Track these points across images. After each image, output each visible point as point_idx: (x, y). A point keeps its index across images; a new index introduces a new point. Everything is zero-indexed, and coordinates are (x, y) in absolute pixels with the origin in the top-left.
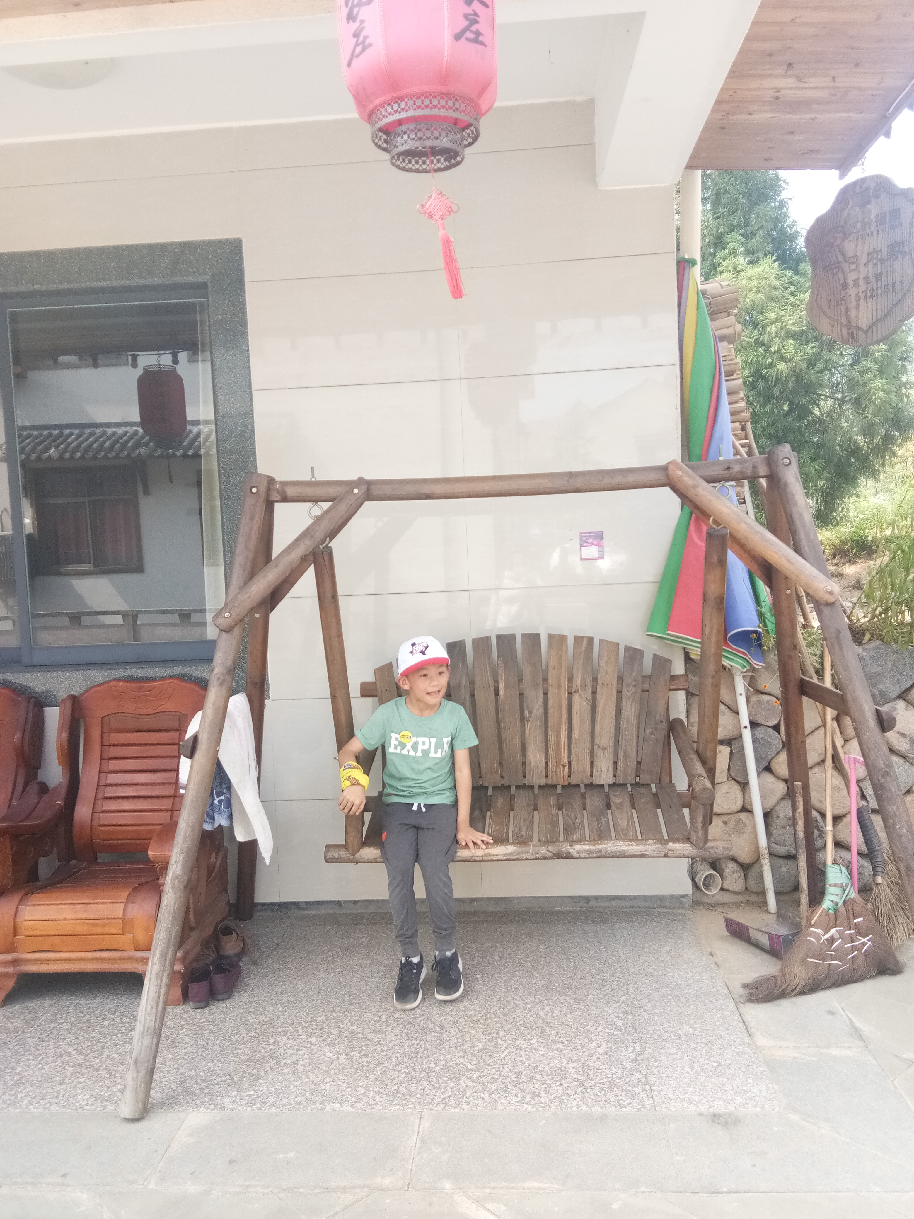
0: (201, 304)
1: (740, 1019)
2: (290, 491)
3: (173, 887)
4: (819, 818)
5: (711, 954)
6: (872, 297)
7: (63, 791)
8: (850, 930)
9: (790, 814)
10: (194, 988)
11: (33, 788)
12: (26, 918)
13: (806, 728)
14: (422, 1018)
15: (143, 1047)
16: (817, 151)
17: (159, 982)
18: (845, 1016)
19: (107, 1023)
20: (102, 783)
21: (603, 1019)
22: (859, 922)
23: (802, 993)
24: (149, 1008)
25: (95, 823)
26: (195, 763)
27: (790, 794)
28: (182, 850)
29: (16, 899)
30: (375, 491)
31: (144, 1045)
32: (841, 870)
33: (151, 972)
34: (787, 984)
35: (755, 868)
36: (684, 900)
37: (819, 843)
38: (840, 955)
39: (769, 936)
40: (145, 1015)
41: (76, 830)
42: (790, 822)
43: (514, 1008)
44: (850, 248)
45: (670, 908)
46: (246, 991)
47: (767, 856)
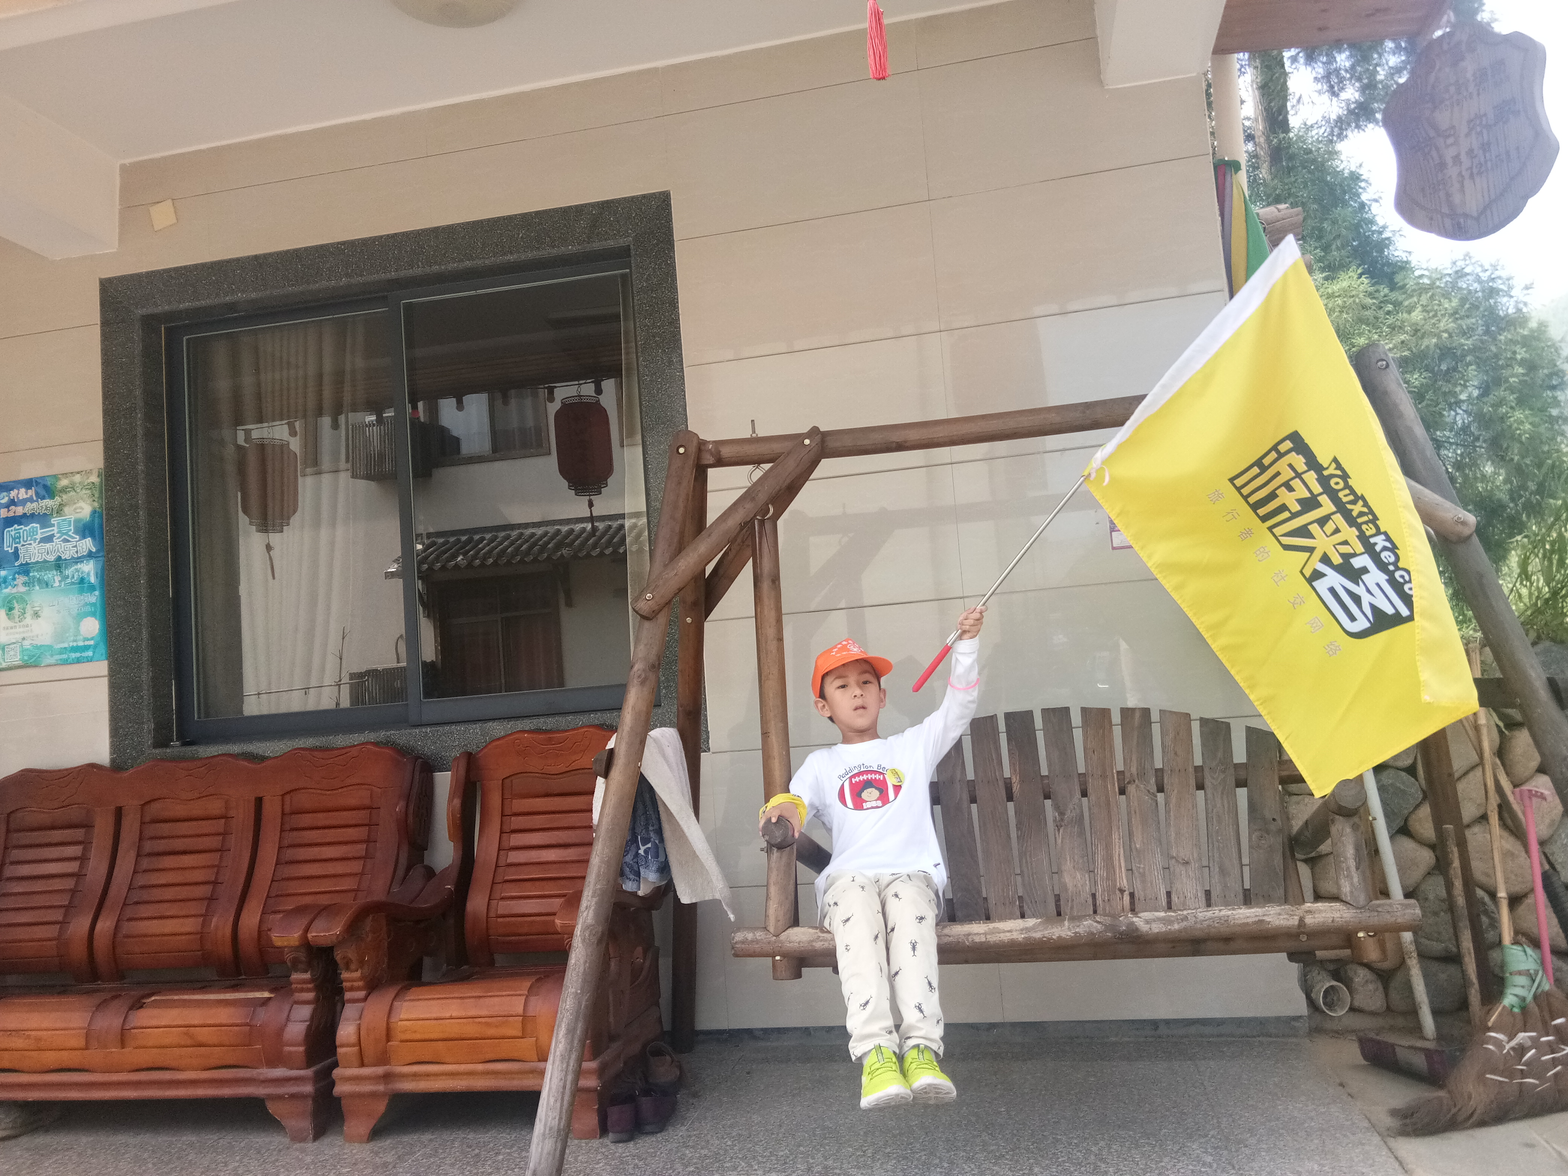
0: (623, 276)
1: (1390, 1154)
2: (726, 452)
3: (584, 940)
4: (1487, 899)
5: (1342, 1085)
6: (1480, 173)
7: (454, 874)
8: (1548, 1035)
9: (1444, 894)
10: (614, 1113)
11: (417, 872)
12: (402, 1016)
13: (1455, 768)
14: (923, 1153)
15: (544, 1155)
16: (1386, 10)
17: (564, 1066)
18: (1551, 1150)
19: (501, 1157)
20: (502, 862)
21: (1184, 1154)
22: (1561, 1024)
23: (1482, 1123)
24: (552, 1100)
25: (492, 914)
26: (611, 782)
27: (1441, 866)
28: (594, 892)
29: (391, 993)
30: (832, 444)
31: (545, 1151)
32: (1525, 951)
33: (555, 1052)
34: (1457, 1109)
35: (1399, 977)
36: (1297, 1024)
37: (1490, 936)
38: (1536, 1069)
39: (1426, 1056)
40: (547, 1111)
41: (468, 925)
42: (1445, 906)
43: (1053, 1142)
44: (1443, 118)
45: (1277, 1036)
46: (683, 1125)
47: (1415, 955)
